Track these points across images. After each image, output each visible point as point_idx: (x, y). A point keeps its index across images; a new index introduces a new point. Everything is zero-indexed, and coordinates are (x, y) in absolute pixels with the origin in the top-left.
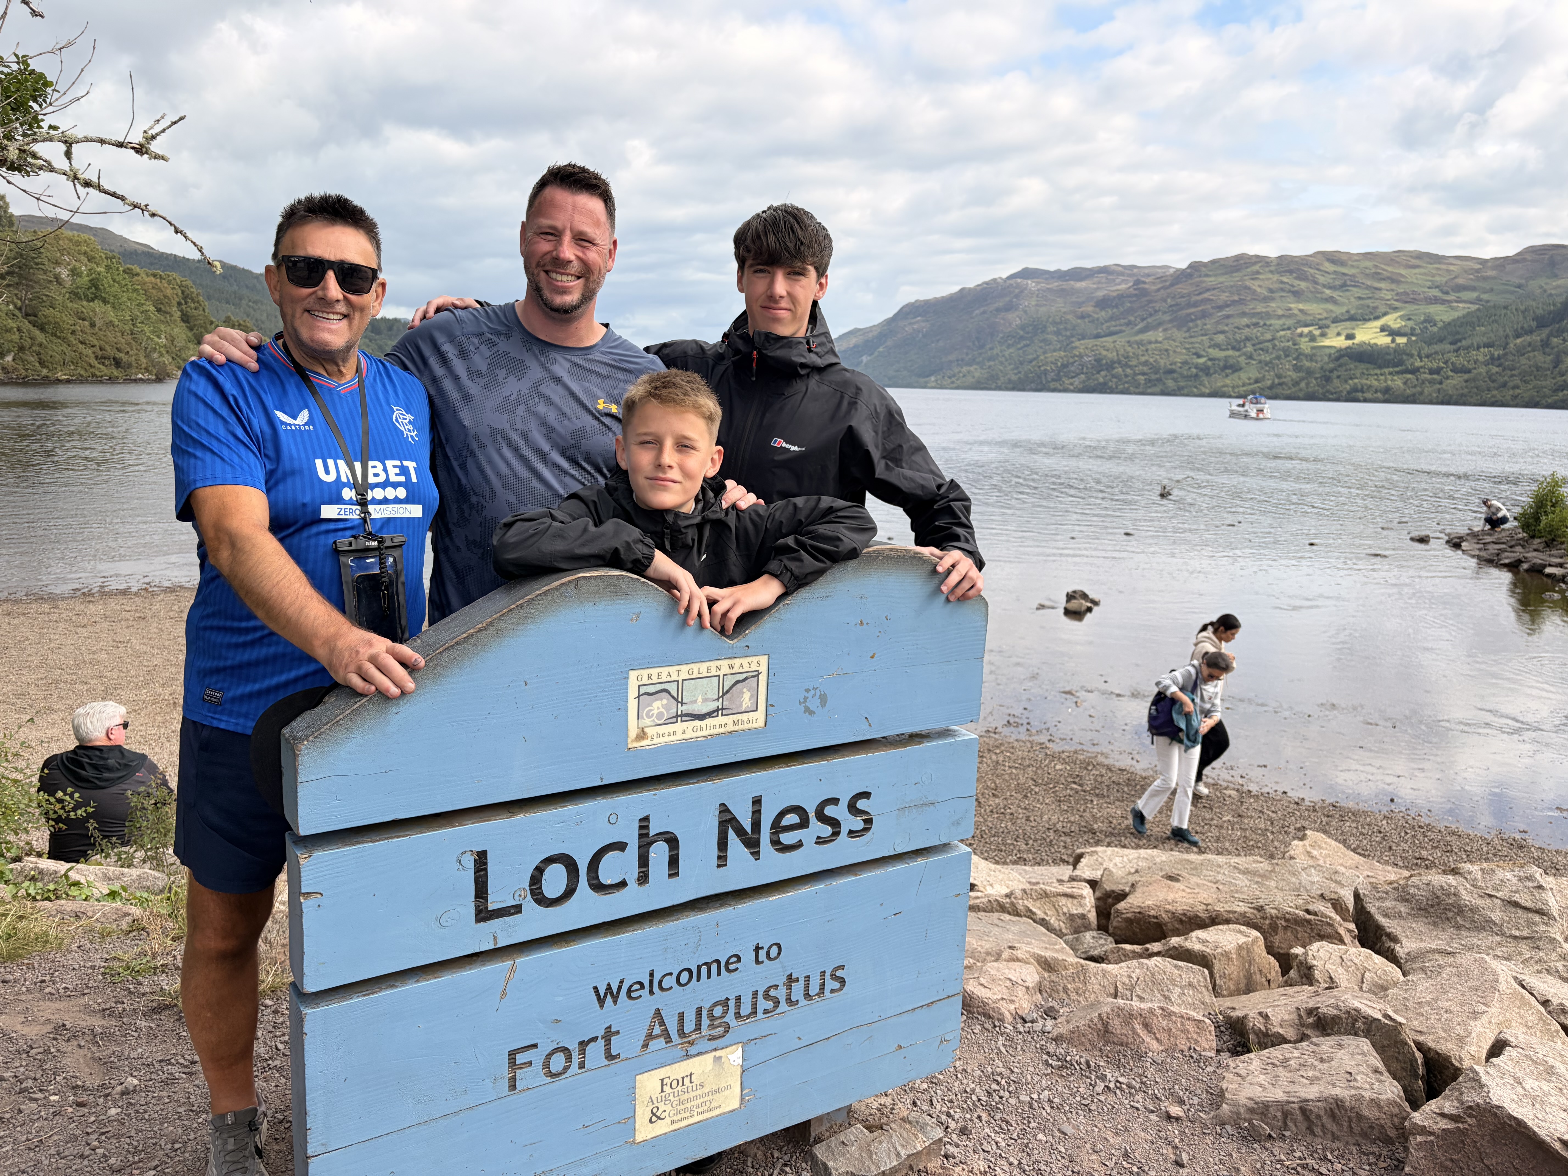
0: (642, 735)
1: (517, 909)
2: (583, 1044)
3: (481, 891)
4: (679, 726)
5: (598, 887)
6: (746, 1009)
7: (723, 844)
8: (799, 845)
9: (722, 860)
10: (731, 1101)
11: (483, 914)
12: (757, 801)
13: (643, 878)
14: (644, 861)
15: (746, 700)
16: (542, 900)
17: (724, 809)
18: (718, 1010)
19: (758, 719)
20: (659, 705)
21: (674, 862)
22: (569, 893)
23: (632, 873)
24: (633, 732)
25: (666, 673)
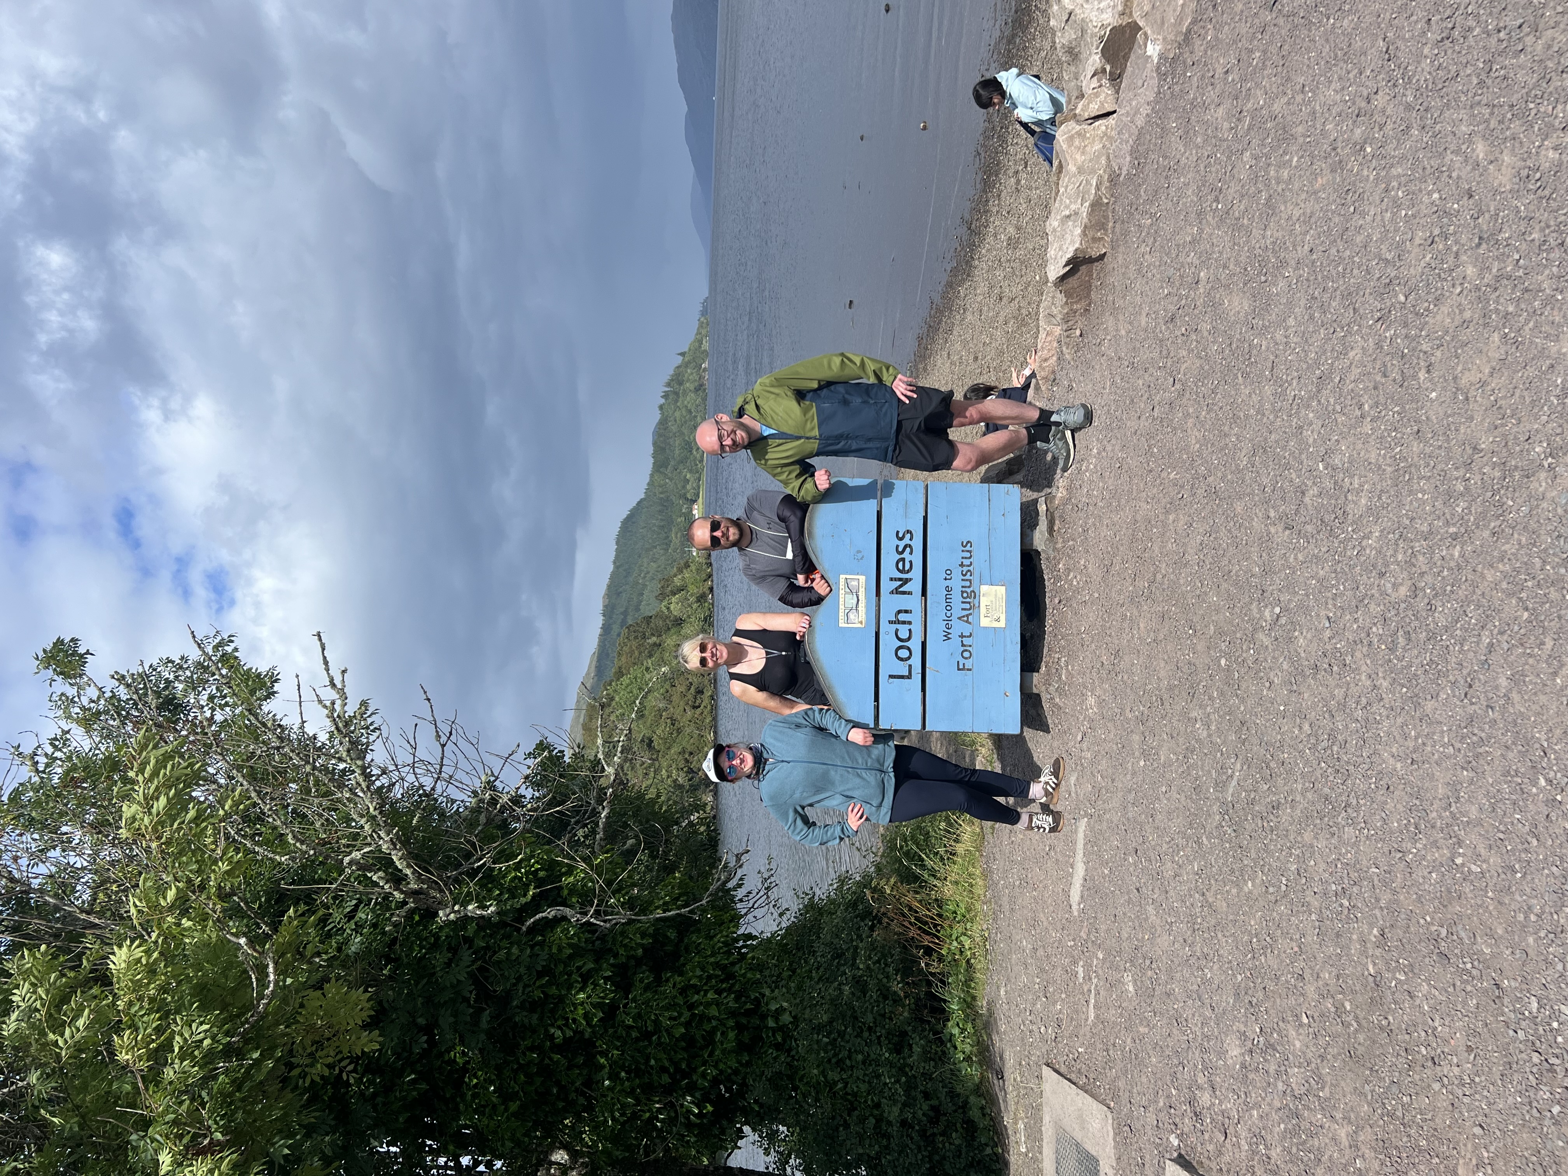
0: (861, 623)
1: (910, 666)
2: (963, 645)
3: (902, 677)
4: (860, 609)
5: (909, 638)
6: (968, 584)
7: (904, 593)
8: (911, 562)
9: (910, 593)
10: (1002, 590)
11: (909, 677)
12: (891, 579)
13: (910, 623)
14: (904, 623)
15: (855, 583)
16: (909, 658)
17: (892, 592)
18: (965, 595)
19: (862, 578)
20: (852, 616)
21: (906, 612)
22: (909, 649)
23: (907, 627)
24: (859, 625)
25: (841, 614)
